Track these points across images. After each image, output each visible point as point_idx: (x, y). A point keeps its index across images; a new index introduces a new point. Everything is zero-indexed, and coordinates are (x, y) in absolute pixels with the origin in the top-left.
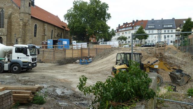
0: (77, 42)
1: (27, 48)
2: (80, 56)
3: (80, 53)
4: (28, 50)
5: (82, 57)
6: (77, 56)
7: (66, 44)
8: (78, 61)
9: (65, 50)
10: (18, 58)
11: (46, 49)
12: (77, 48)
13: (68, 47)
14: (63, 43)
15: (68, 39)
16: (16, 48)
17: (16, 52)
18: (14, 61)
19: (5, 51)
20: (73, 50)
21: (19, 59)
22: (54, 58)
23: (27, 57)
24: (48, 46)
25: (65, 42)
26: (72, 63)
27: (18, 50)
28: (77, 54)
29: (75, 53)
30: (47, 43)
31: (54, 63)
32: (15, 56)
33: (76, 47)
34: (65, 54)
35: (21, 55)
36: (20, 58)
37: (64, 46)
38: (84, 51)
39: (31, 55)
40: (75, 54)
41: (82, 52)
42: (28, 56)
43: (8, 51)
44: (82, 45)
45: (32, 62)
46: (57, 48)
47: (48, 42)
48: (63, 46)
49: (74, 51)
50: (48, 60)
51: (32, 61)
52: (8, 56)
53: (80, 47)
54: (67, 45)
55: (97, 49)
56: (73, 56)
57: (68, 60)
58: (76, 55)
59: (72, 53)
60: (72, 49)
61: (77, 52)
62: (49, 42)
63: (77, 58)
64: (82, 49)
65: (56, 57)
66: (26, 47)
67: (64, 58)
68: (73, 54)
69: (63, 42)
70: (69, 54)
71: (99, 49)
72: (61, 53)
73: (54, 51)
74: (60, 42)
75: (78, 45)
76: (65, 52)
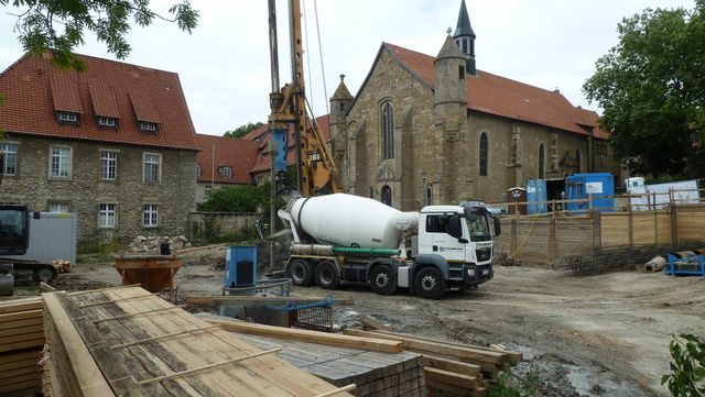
0: (646, 183)
1: (460, 216)
2: (664, 238)
3: (663, 225)
4: (463, 221)
5: (675, 244)
6: (652, 241)
7: (601, 191)
8: (658, 260)
9: (595, 218)
10: (435, 248)
11: (522, 217)
12: (649, 205)
13: (609, 204)
14: (589, 191)
15: (608, 174)
16: (428, 217)
17: (429, 229)
18: (424, 257)
19: (399, 227)
20: (630, 215)
21: (438, 253)
22: (554, 247)
23: (463, 245)
24: (530, 203)
25: (595, 187)
26: (632, 269)
27: (436, 224)
28: (652, 233)
29: (644, 228)
30: (524, 195)
31: (553, 267)
32: (427, 243)
33: (643, 201)
34: (598, 233)
35: (443, 239)
36: (442, 249)
37: (590, 199)
38: (685, 218)
39: (474, 238)
40: (644, 233)
41: (673, 221)
42: (466, 242)
43: (406, 227)
44: (671, 191)
45: (478, 264)
46: (564, 211)
47: (529, 191)
48: (585, 200)
49: (635, 219)
50: (530, 255)
51: (479, 261)
52: (409, 243)
53: (662, 199)
54: (605, 194)
56: (631, 238)
57: (610, 254)
58: (646, 233)
59: (626, 226)
60: (628, 211)
61: (649, 220)
62: (531, 190)
63: (653, 246)
64: (673, 209)
65: (561, 246)
66: (456, 213)
67: (596, 249)
68: (631, 233)
69: (587, 184)
70: (614, 234)
72: (582, 228)
73: (553, 223)
74: (573, 186)
75: (654, 194)
76: (598, 223)
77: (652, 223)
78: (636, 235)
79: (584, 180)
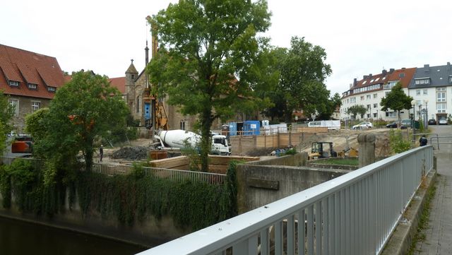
0: (270, 124)
2: (275, 145)
3: (276, 141)
4: (226, 140)
5: (279, 147)
6: (272, 146)
7: (256, 128)
8: (274, 152)
9: (255, 138)
10: (217, 148)
12: (271, 133)
13: (259, 132)
14: (252, 128)
15: (258, 121)
20: (265, 137)
23: (226, 147)
24: (231, 132)
25: (254, 126)
26: (267, 155)
28: (272, 143)
29: (269, 141)
30: (228, 129)
33: (269, 132)
34: (255, 143)
37: (253, 131)
38: (282, 138)
41: (279, 139)
44: (278, 128)
46: (243, 135)
48: (251, 131)
49: (267, 138)
53: (275, 131)
55: (303, 134)
56: (265, 145)
58: (270, 143)
59: (264, 141)
60: (264, 135)
61: (271, 139)
62: (231, 126)
64: (279, 134)
65: (243, 148)
67: (255, 149)
68: (265, 143)
69: (251, 125)
70: (260, 144)
71: (307, 133)
72: (250, 142)
73: (240, 140)
74: (246, 125)
75: (272, 129)
76: (255, 140)
78: (267, 144)
79: (250, 123)
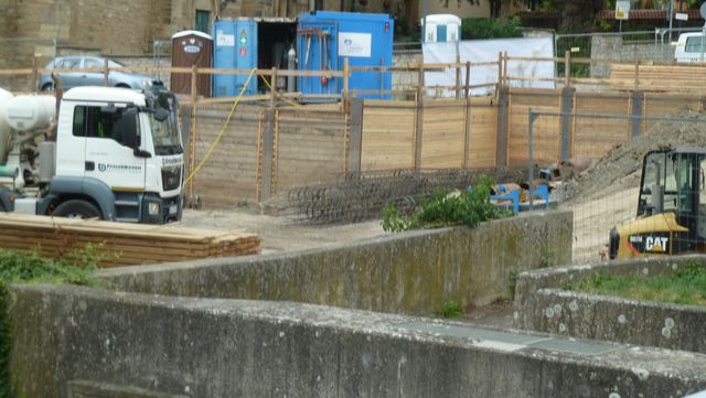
1: (139, 110)
3: (482, 133)
4: (144, 120)
7: (366, 52)
9: (353, 113)
11: (203, 101)
12: (457, 88)
13: (382, 82)
14: (343, 51)
15: (385, 17)
20: (420, 108)
22: (269, 171)
24: (222, 71)
25: (357, 43)
28: (458, 146)
29: (442, 135)
30: (208, 51)
32: (73, 157)
33: (447, 79)
34: (355, 143)
35: (105, 149)
36: (102, 168)
37: (345, 74)
40: (441, 146)
41: (502, 123)
44: (503, 58)
45: (164, 194)
46: (291, 94)
47: (219, 43)
48: (336, 74)
49: (427, 116)
50: (219, 186)
53: (483, 78)
54: (377, 58)
55: (637, 98)
56: (417, 155)
57: (374, 187)
59: (410, 131)
60: (415, 99)
61: (454, 122)
62: (224, 40)
63: (453, 173)
64: (504, 96)
65: (284, 167)
67: (350, 176)
68: (418, 146)
69: (343, 36)
70: (387, 146)
72: (326, 133)
73: (269, 119)
74: (313, 37)
75: (468, 65)
76: (356, 123)
77: (460, 125)
78: (428, 149)
79: (337, 27)
